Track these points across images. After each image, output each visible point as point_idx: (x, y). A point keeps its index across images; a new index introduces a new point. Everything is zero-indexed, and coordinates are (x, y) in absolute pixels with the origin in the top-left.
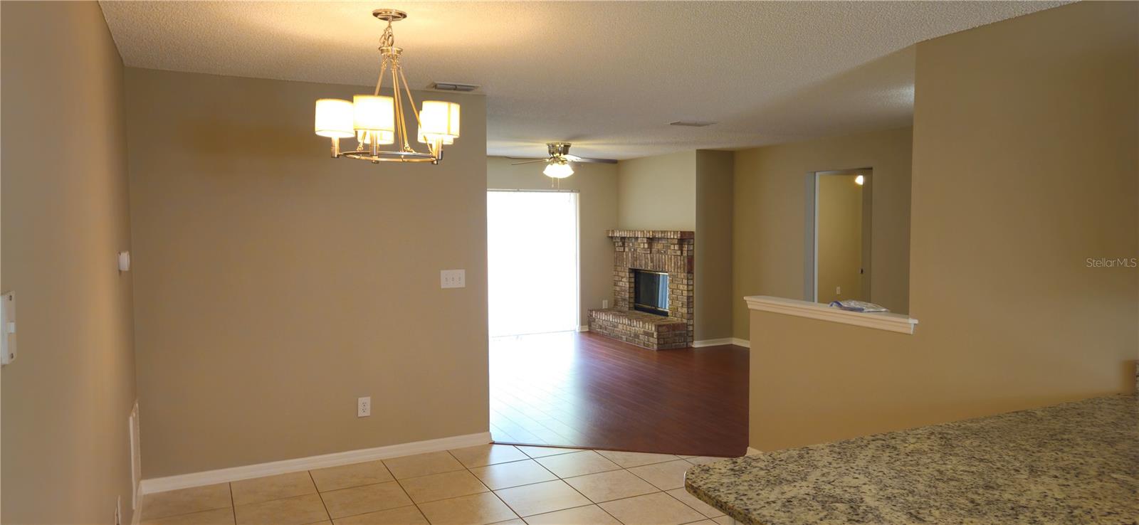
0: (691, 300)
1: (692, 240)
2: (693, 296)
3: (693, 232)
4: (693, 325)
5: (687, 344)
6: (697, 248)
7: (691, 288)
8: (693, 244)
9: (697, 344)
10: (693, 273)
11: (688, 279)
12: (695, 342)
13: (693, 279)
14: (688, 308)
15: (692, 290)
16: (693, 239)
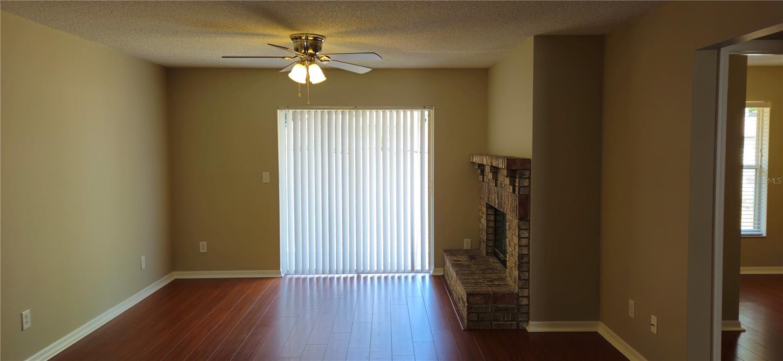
0: (525, 260)
1: (527, 173)
2: (528, 255)
3: (530, 159)
4: (528, 297)
5: (518, 325)
6: (536, 183)
7: (524, 242)
8: (529, 178)
9: (533, 327)
10: (529, 221)
11: (520, 229)
12: (531, 323)
13: (528, 229)
14: (520, 271)
15: (528, 246)
16: (530, 170)
